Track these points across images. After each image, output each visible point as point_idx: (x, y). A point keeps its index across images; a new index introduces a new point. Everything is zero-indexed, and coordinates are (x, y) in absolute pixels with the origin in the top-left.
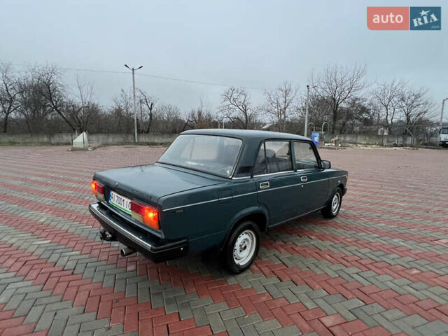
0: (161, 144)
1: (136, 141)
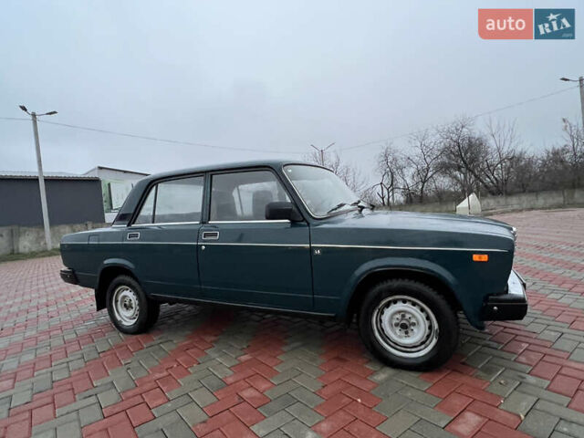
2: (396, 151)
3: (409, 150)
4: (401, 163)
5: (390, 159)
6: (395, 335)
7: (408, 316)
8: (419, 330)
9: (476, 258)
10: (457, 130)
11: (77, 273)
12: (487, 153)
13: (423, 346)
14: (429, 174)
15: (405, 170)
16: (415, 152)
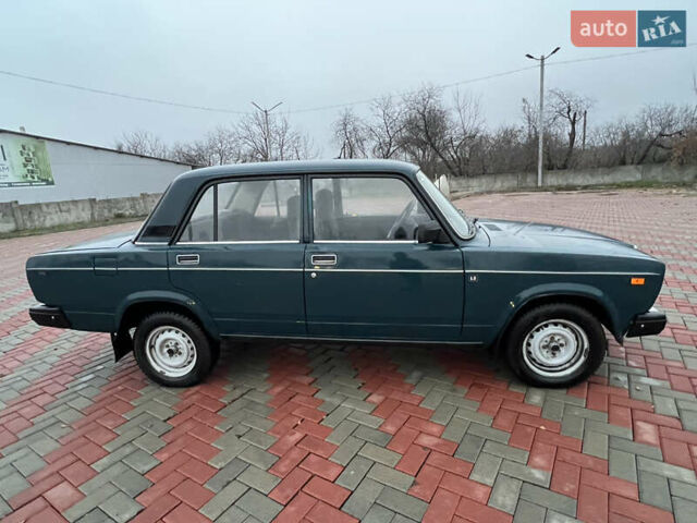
0: (585, 187)
1: (540, 184)
2: (357, 119)
3: (370, 118)
4: (361, 134)
5: (350, 128)
6: (543, 357)
7: (556, 338)
8: (567, 350)
9: (634, 281)
10: (424, 100)
11: (66, 312)
12: (444, 128)
13: (567, 365)
14: (391, 150)
15: (365, 142)
16: (377, 122)
